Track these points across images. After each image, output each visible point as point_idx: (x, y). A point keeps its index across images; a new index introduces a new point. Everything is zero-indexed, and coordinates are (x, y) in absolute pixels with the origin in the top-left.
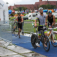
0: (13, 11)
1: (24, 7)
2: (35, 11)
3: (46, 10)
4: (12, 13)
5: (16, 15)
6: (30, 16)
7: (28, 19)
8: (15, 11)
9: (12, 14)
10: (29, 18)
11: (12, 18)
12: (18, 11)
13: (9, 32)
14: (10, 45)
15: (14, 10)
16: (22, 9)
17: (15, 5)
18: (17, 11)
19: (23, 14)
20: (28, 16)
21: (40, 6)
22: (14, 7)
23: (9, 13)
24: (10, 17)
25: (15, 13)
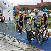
1: (27, 7)
3: (47, 10)
4: (16, 12)
7: (30, 18)
9: (16, 14)
13: (14, 29)
14: (14, 41)
15: (18, 10)
16: (26, 9)
17: (19, 6)
19: (26, 14)
20: (31, 16)
21: (41, 6)
22: (18, 7)
23: (14, 12)
24: (15, 16)
25: (19, 12)
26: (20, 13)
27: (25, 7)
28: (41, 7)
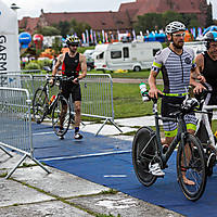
0: (34, 39)
1: (78, 22)
2: (120, 35)
3: (161, 31)
4: (31, 43)
5: (47, 51)
6: (101, 56)
7: (92, 66)
8: (45, 38)
9: (31, 49)
10: (99, 64)
11: (32, 64)
12: (53, 37)
14: (25, 166)
17: (44, 16)
18: (50, 35)
20: (94, 57)
21: (139, 17)
22: (38, 20)
24: (26, 59)
25: (45, 43)
26: (46, 47)
27: (70, 21)
28: (135, 19)
